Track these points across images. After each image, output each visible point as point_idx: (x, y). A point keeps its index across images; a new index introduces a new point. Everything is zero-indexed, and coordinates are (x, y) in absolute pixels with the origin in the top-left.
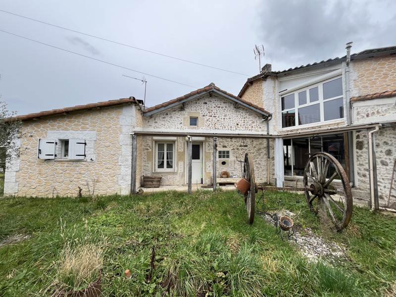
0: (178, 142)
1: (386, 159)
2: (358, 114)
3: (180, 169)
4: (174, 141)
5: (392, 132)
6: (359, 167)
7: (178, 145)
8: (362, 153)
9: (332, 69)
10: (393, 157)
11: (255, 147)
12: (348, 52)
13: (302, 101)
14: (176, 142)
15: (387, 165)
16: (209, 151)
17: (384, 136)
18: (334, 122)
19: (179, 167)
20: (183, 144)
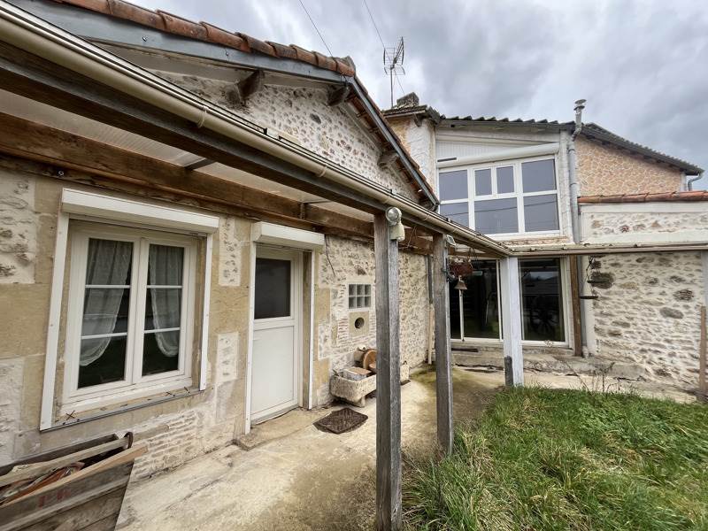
0: (217, 241)
1: (675, 306)
2: (595, 224)
3: (220, 369)
4: (199, 238)
5: (691, 261)
6: (599, 318)
7: (216, 258)
8: (609, 293)
9: (543, 139)
10: (695, 303)
11: (410, 276)
12: (579, 117)
13: (483, 187)
14: (210, 243)
15: (681, 316)
16: (325, 286)
17: (670, 266)
18: (541, 236)
19: (220, 358)
20: (238, 253)
